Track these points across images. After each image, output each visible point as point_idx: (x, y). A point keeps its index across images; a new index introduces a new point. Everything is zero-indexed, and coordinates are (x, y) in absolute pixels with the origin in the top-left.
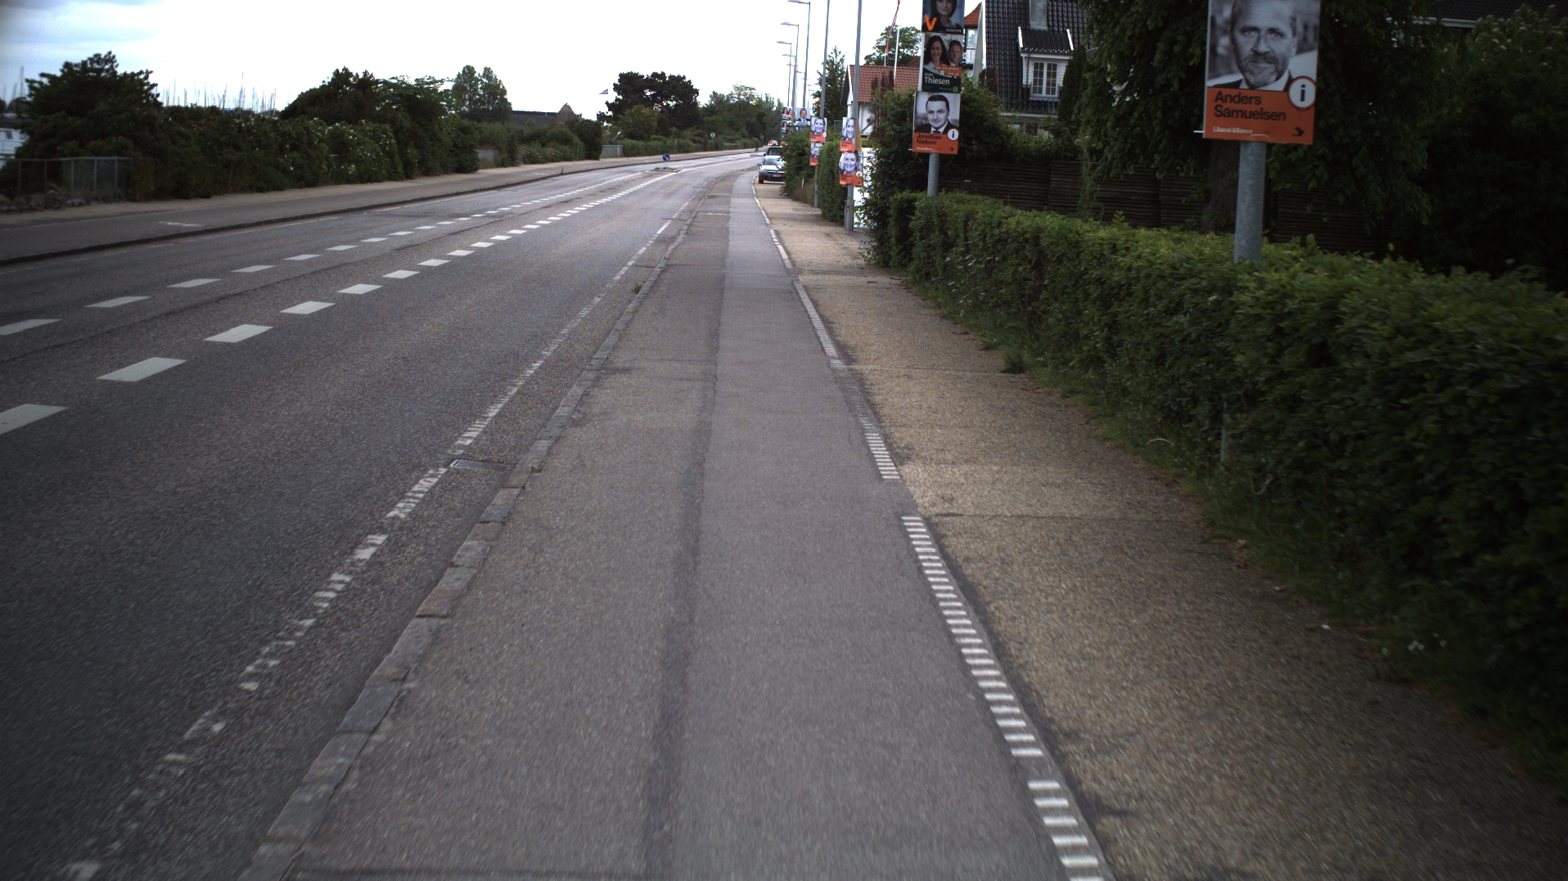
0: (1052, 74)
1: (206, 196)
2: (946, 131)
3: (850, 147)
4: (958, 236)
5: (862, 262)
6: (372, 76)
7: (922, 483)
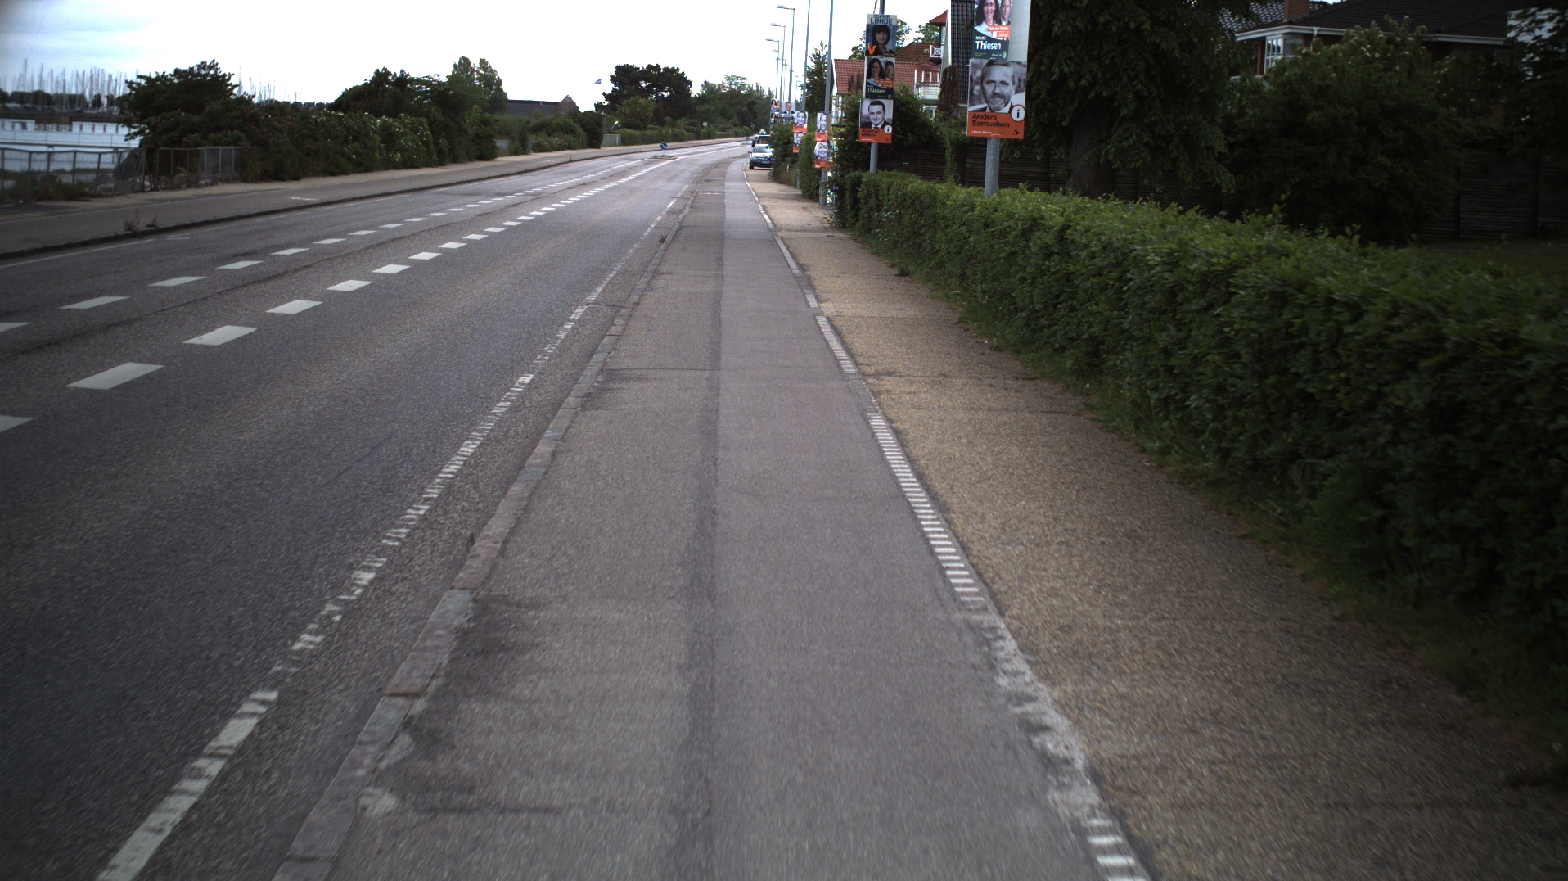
1: (296, 178)
2: (883, 127)
4: (884, 200)
5: (826, 224)
6: (408, 75)
7: (829, 308)
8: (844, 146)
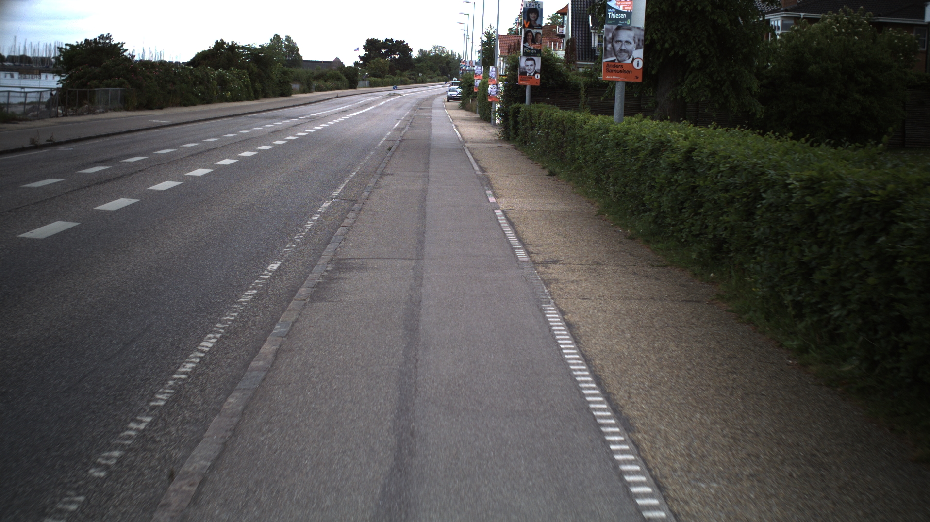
1: (161, 108)
2: (534, 75)
4: (536, 122)
5: (496, 138)
6: (236, 44)
7: (503, 203)
8: (508, 87)
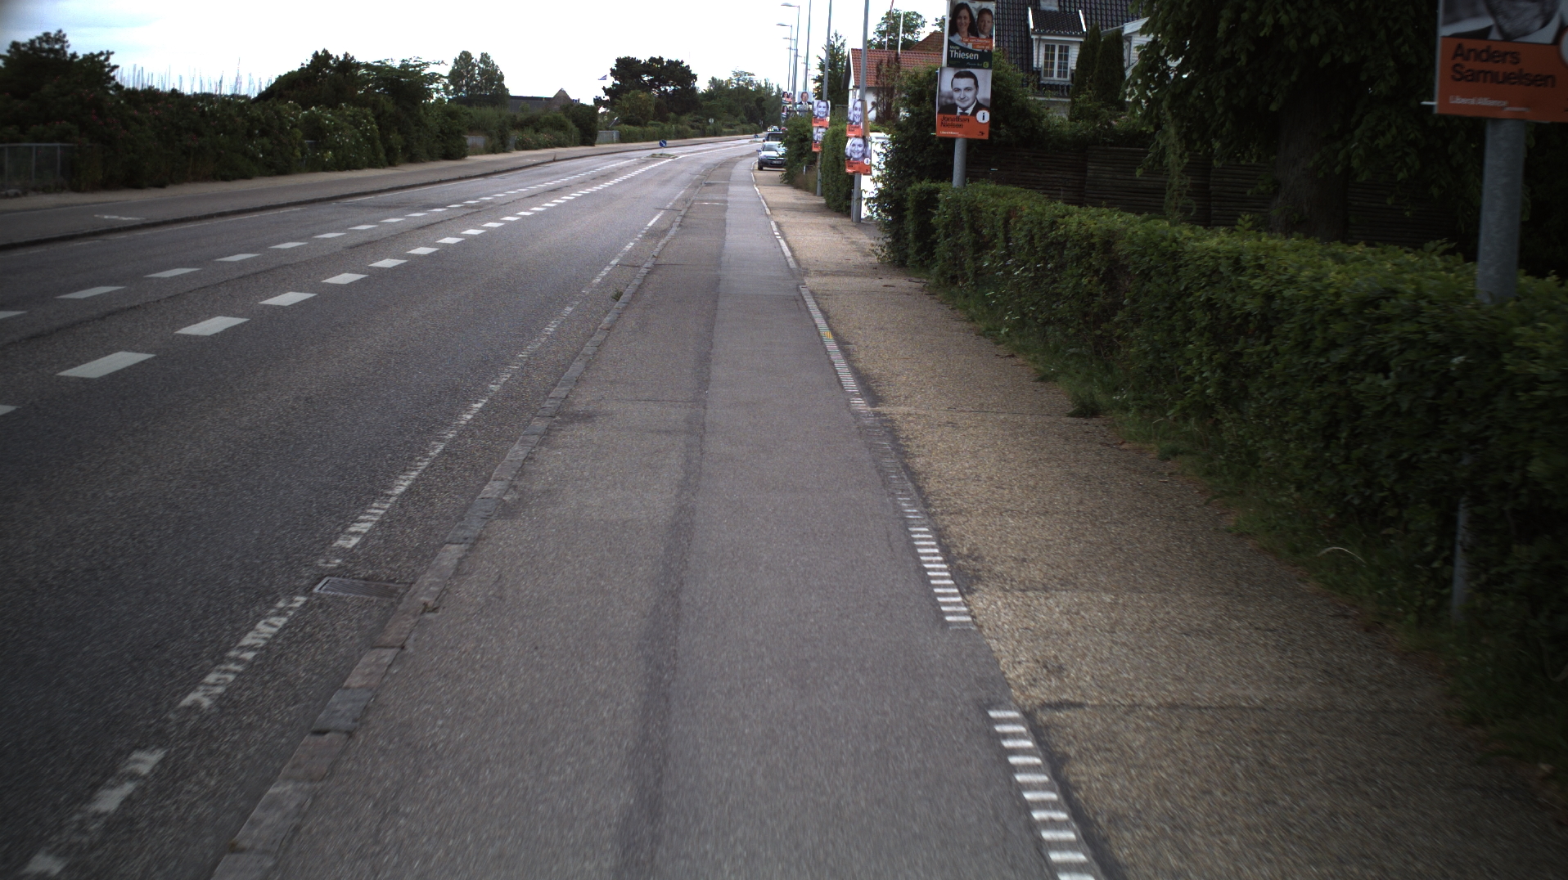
0: (1064, 57)
2: (975, 112)
3: (857, 132)
4: (995, 235)
5: (874, 259)
6: (353, 59)
